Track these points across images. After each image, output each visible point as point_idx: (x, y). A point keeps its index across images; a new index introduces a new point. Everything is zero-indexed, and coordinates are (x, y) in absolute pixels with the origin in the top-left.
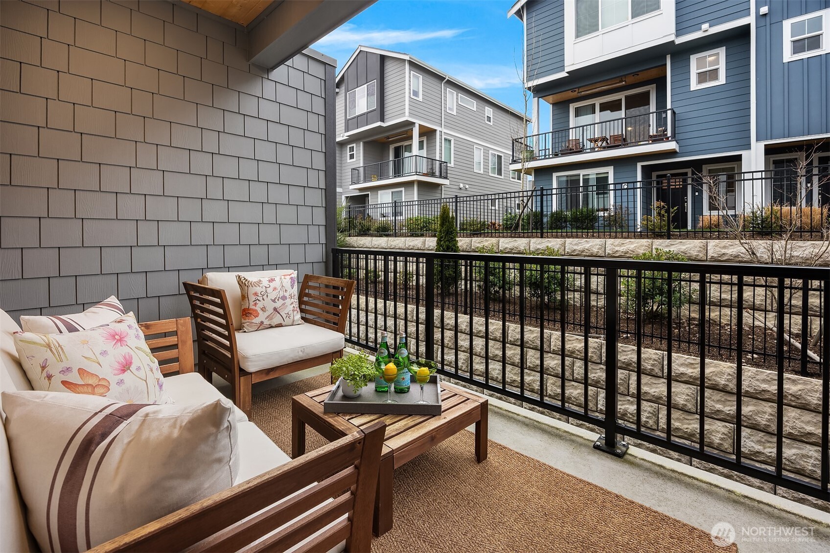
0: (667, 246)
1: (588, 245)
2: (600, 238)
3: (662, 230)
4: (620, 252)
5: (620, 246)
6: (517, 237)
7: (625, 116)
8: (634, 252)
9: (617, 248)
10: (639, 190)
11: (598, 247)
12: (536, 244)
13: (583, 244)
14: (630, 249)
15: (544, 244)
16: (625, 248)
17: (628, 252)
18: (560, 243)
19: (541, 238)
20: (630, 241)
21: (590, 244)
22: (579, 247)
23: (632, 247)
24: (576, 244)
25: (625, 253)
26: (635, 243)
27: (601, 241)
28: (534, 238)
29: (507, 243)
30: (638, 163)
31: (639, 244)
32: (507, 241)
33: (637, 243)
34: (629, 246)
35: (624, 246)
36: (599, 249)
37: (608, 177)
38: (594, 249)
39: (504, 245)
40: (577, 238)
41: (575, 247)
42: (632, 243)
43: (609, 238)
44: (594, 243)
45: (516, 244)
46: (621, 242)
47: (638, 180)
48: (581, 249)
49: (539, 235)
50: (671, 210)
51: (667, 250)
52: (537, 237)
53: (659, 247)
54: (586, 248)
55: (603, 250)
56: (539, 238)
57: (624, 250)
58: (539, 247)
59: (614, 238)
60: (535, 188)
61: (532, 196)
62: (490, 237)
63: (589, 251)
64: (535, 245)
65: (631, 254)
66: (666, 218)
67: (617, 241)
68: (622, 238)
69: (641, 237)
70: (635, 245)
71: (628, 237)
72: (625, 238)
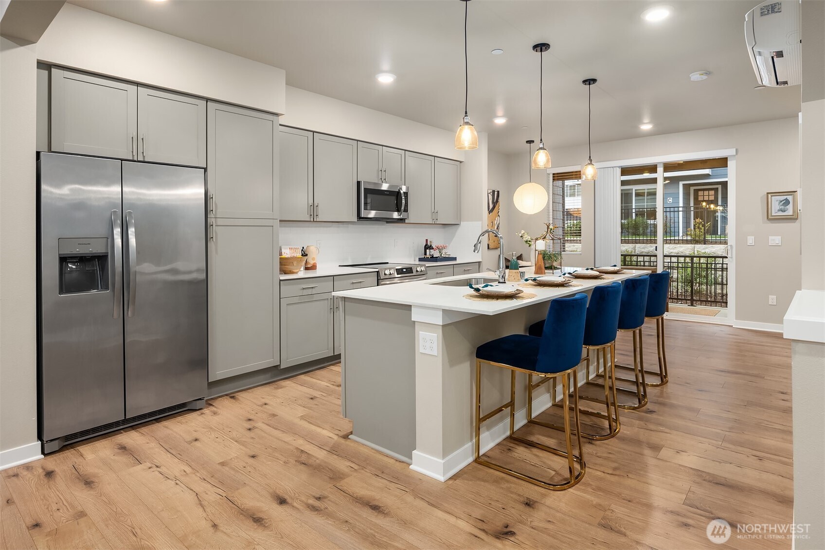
0: (704, 249)
3: (701, 239)
4: (674, 253)
5: (674, 249)
8: (683, 253)
9: (671, 251)
17: (679, 253)
18: (632, 247)
20: (680, 246)
23: (681, 250)
24: (643, 248)
30: (680, 182)
31: (686, 248)
34: (679, 249)
37: (656, 192)
40: (644, 243)
41: (643, 250)
42: (682, 247)
43: (665, 244)
46: (674, 246)
50: (706, 225)
51: (703, 251)
53: (699, 250)
57: (676, 252)
59: (669, 244)
66: (702, 230)
67: (672, 246)
68: (675, 243)
69: (687, 243)
70: (684, 248)
71: (679, 243)
72: (676, 244)
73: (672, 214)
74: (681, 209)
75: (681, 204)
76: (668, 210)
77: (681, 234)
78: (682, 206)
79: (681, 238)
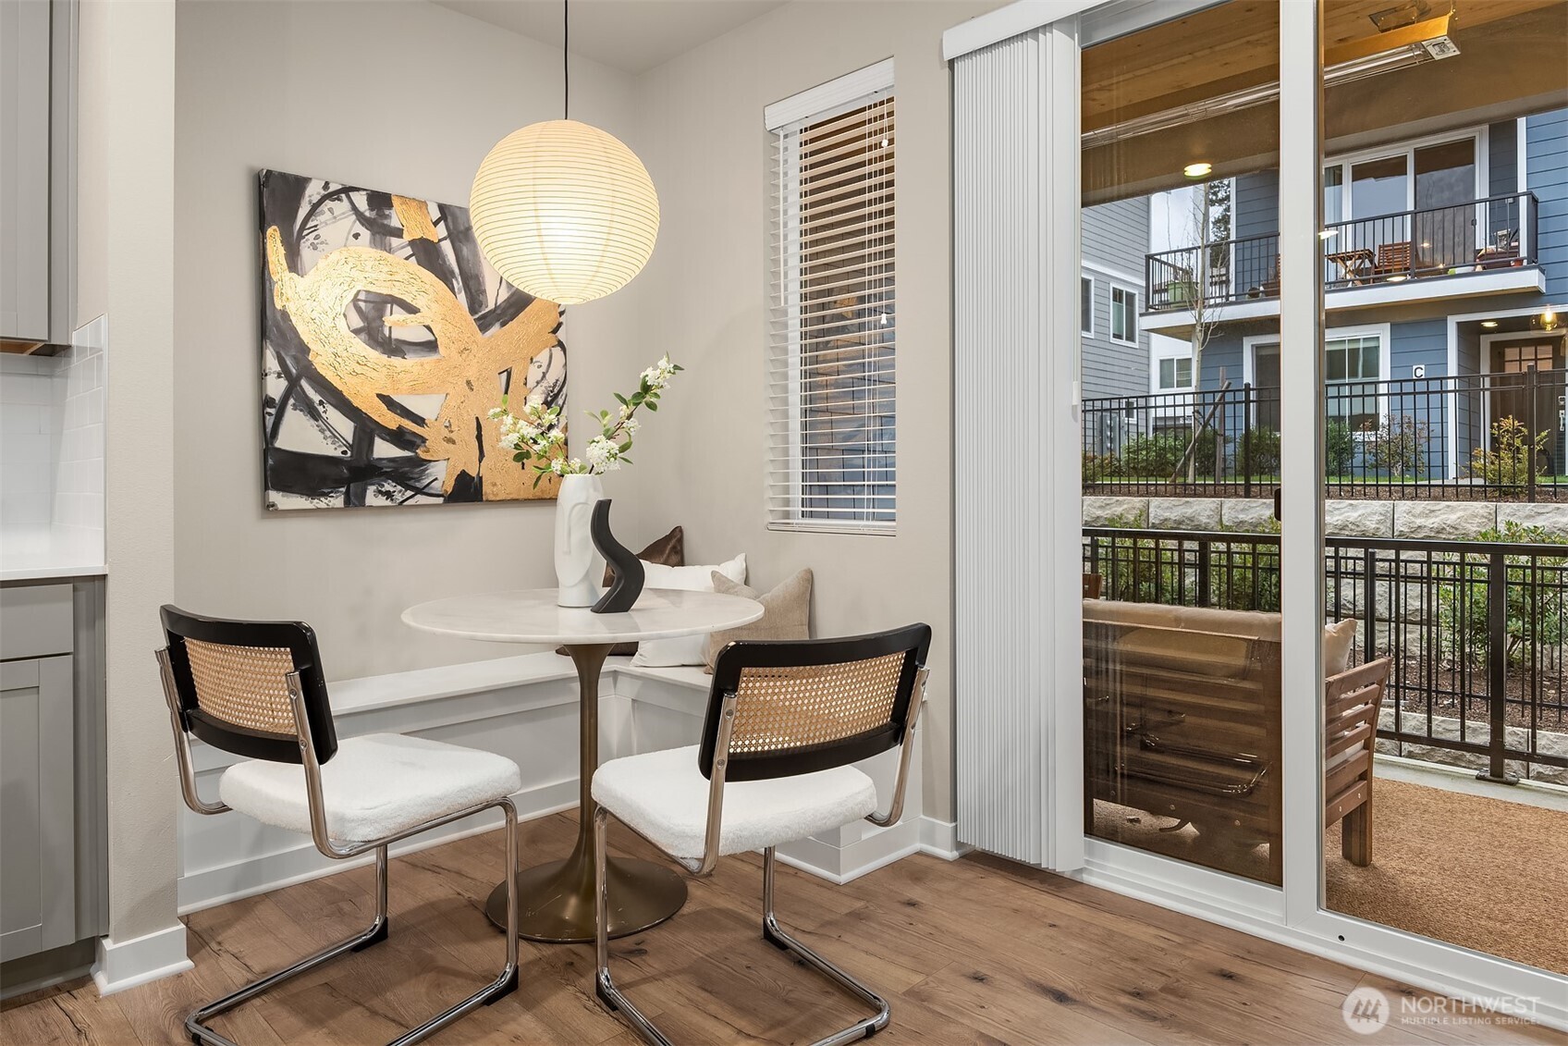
0: (1526, 517)
1: (1356, 515)
2: (1380, 499)
3: (1517, 483)
4: (1426, 530)
5: (1427, 516)
6: (1190, 496)
7: (1415, 208)
8: (1457, 529)
9: (1419, 522)
10: (1451, 396)
11: (1376, 517)
12: (1237, 511)
13: (1343, 510)
14: (1448, 522)
15: (1253, 510)
16: (1437, 520)
17: (1444, 529)
19: (1246, 497)
20: (1448, 506)
21: (1360, 512)
22: (1335, 519)
23: (1452, 518)
25: (1438, 532)
26: (1460, 510)
27: (1385, 505)
28: (1229, 497)
29: (1167, 508)
30: (1445, 319)
31: (1469, 512)
32: (1166, 505)
33: (1465, 510)
34: (1446, 516)
35: (1436, 517)
36: (1379, 522)
37: (1377, 347)
38: (1368, 523)
39: (1160, 512)
42: (1453, 510)
43: (1400, 499)
44: (1369, 510)
45: (1189, 511)
46: (1429, 507)
47: (1449, 375)
48: (1339, 522)
49: (1241, 491)
50: (1536, 439)
51: (1527, 524)
52: (1237, 495)
53: (1512, 520)
54: (1350, 520)
55: (1389, 523)
56: (1241, 497)
57: (1435, 525)
58: (1242, 517)
59: (1412, 499)
60: (1230, 384)
61: (1223, 403)
62: (1125, 495)
63: (1358, 526)
64: (1233, 514)
65: (1450, 533)
66: (1523, 456)
67: (1420, 506)
68: (1430, 498)
69: (1472, 498)
70: (1459, 514)
71: (1443, 498)
72: (1436, 499)
73: (1421, 399)
74: (1451, 385)
75: (1452, 370)
76: (1408, 387)
77: (1452, 473)
78: (1455, 374)
79: (1450, 480)
